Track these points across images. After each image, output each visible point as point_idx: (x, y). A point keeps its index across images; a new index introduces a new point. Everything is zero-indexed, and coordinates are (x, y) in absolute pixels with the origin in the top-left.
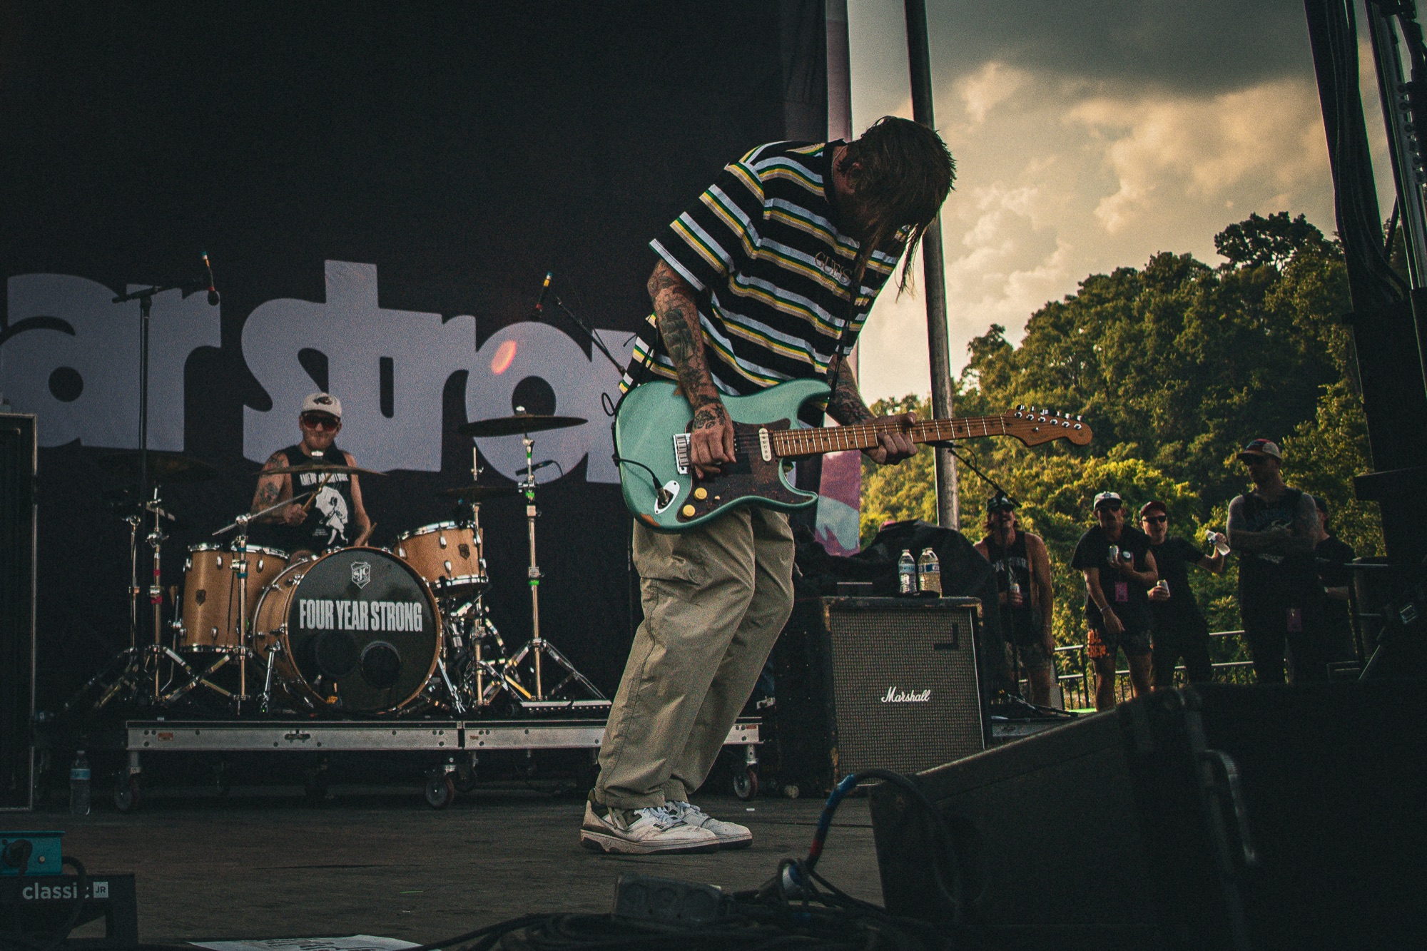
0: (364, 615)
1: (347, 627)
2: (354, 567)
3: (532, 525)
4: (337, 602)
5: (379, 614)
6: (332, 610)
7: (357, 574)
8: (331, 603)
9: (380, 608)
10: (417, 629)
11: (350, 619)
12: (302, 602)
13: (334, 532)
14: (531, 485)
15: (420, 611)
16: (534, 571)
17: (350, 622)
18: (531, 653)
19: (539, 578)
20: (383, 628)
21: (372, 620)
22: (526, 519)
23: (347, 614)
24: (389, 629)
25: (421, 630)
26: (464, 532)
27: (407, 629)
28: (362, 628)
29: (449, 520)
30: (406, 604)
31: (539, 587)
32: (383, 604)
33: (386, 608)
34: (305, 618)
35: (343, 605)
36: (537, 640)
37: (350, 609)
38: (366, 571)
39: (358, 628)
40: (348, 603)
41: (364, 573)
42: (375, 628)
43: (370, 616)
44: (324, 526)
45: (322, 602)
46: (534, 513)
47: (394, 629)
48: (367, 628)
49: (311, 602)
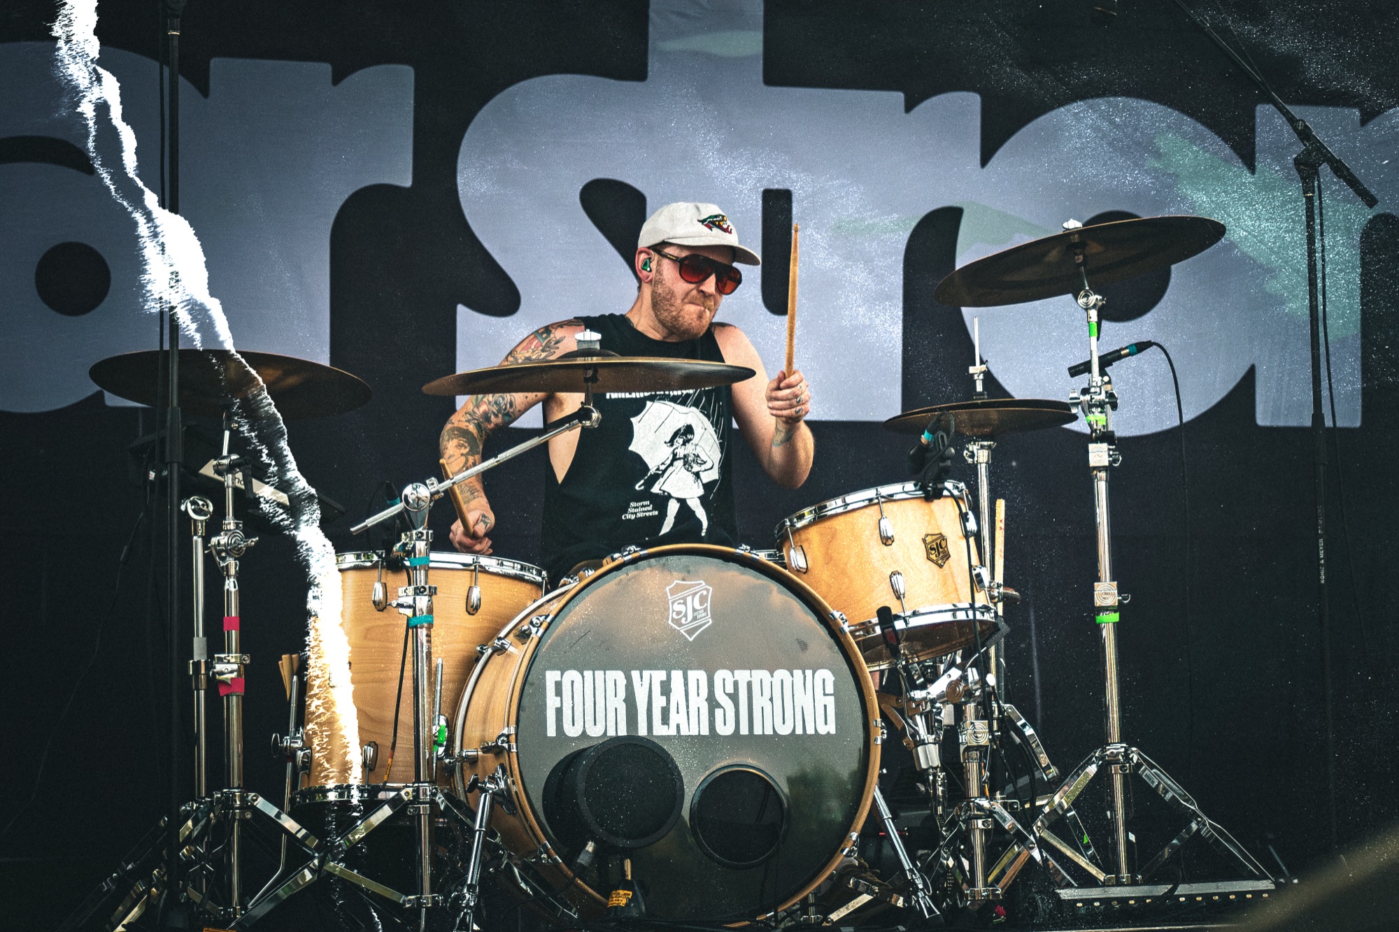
0: (699, 702)
1: (659, 730)
2: (673, 592)
3: (1101, 488)
4: (635, 674)
5: (734, 697)
6: (622, 693)
7: (682, 608)
8: (619, 676)
9: (736, 684)
10: (823, 730)
11: (665, 713)
12: (552, 676)
13: (673, 507)
14: (1097, 398)
15: (830, 689)
16: (1106, 592)
17: (665, 720)
18: (1103, 777)
19: (1120, 608)
20: (744, 730)
21: (718, 712)
22: (1086, 474)
23: (659, 702)
24: (758, 731)
25: (833, 731)
26: (937, 504)
27: (799, 731)
28: (694, 732)
29: (902, 479)
30: (798, 673)
31: (1118, 627)
32: (743, 676)
33: (749, 684)
34: (559, 711)
35: (647, 682)
36: (1116, 748)
37: (666, 689)
38: (703, 600)
39: (684, 732)
40: (660, 675)
41: (697, 606)
42: (725, 730)
43: (713, 703)
44: (646, 495)
45: (599, 674)
46: (1105, 461)
47: (769, 731)
48: (705, 731)
49: (572, 675)
